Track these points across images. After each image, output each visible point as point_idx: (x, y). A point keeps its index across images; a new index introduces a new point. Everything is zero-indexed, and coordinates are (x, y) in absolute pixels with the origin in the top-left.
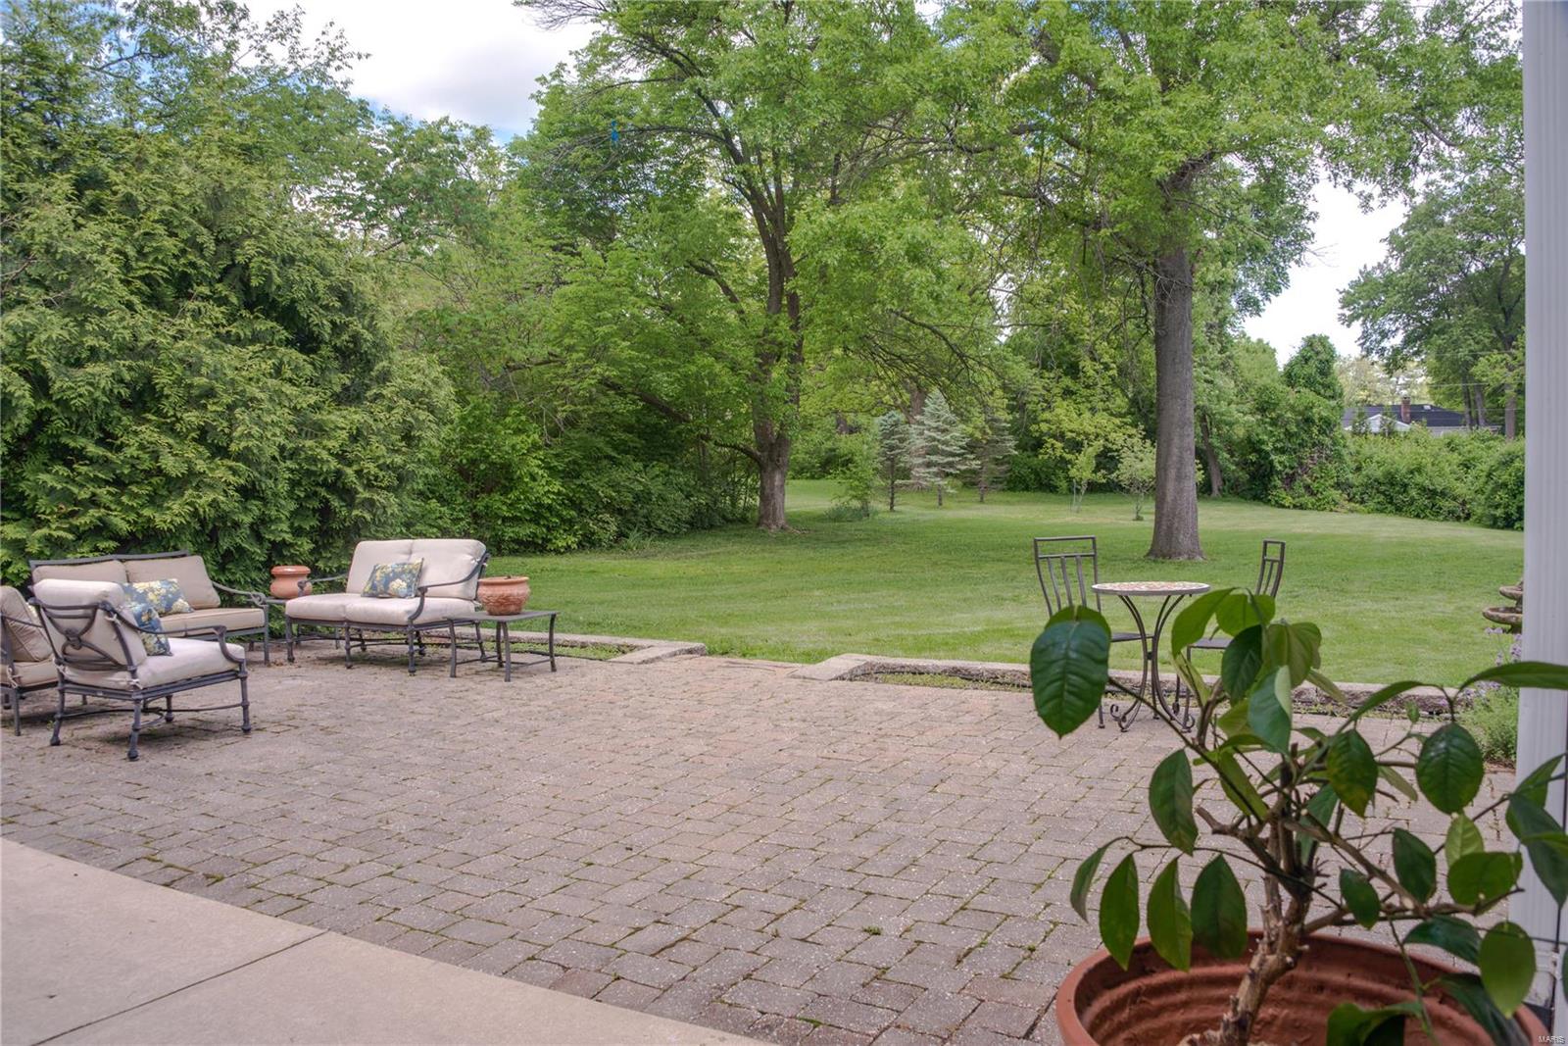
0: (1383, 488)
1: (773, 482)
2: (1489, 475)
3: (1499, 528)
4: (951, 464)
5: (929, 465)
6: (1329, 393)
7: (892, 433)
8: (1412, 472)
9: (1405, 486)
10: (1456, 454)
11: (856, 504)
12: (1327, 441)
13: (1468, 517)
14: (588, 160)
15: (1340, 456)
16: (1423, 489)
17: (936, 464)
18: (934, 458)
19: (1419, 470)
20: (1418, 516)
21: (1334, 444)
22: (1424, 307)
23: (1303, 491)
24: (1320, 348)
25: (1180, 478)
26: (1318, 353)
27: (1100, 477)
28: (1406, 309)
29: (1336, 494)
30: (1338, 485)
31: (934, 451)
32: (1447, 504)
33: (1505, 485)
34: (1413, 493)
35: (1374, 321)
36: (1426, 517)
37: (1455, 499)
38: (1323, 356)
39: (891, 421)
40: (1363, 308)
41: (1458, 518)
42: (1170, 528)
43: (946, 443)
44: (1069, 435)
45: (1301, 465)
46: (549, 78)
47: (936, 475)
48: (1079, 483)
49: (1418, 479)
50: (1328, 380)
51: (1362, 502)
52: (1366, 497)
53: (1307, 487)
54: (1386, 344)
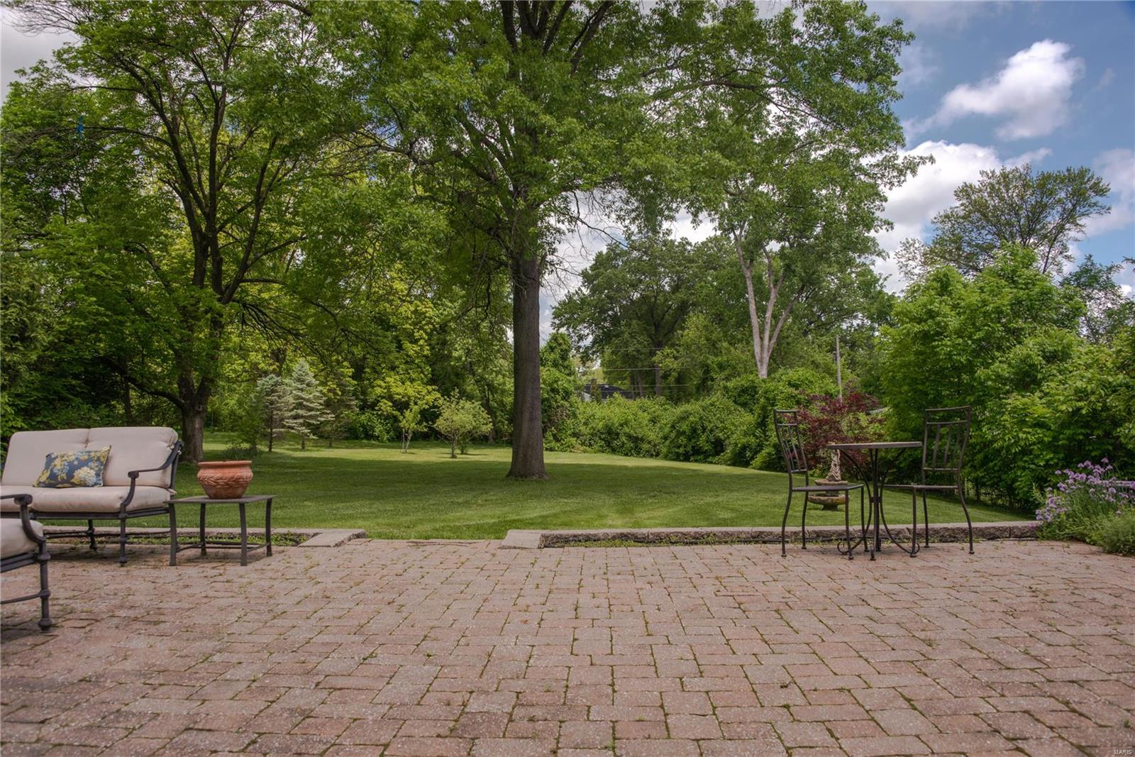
0: (603, 436)
1: (193, 426)
2: (673, 427)
3: (680, 461)
4: (311, 417)
5: (296, 417)
6: (567, 372)
7: (273, 391)
8: (622, 425)
9: (618, 434)
10: (646, 414)
11: (246, 446)
12: (566, 404)
13: (657, 455)
14: (50, 148)
15: (575, 416)
16: (629, 437)
17: (302, 417)
18: (300, 412)
19: (626, 423)
20: (626, 455)
21: (571, 406)
22: (605, 320)
23: (551, 438)
24: (561, 341)
25: (532, 419)
26: (560, 345)
27: (423, 429)
28: (595, 322)
29: (573, 440)
30: (575, 435)
31: (300, 406)
32: (645, 446)
33: (684, 432)
34: (624, 439)
35: (574, 328)
36: (632, 455)
37: (649, 443)
38: (564, 347)
39: (271, 382)
40: (567, 319)
41: (652, 456)
42: (525, 455)
43: (308, 400)
44: (397, 397)
45: (550, 420)
46: (29, 71)
47: (302, 425)
48: (407, 432)
49: (626, 429)
50: (566, 363)
51: (590, 445)
52: (592, 442)
53: (554, 436)
54: (581, 344)
